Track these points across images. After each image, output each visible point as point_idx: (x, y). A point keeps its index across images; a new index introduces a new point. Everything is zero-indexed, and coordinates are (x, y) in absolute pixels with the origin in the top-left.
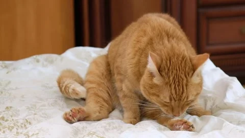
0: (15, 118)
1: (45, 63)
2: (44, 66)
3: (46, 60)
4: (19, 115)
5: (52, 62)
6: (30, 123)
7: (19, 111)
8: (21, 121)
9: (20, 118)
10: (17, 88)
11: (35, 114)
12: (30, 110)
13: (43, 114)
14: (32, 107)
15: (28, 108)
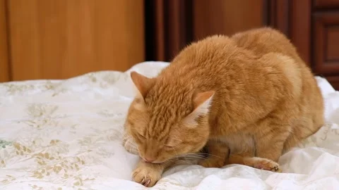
0: (63, 155)
1: (104, 83)
2: (102, 86)
3: (105, 79)
4: (68, 151)
5: (112, 82)
6: (83, 163)
7: (68, 146)
8: (72, 161)
9: (70, 156)
10: (65, 116)
11: (89, 151)
12: (83, 145)
13: (100, 150)
14: (85, 141)
15: (81, 143)
